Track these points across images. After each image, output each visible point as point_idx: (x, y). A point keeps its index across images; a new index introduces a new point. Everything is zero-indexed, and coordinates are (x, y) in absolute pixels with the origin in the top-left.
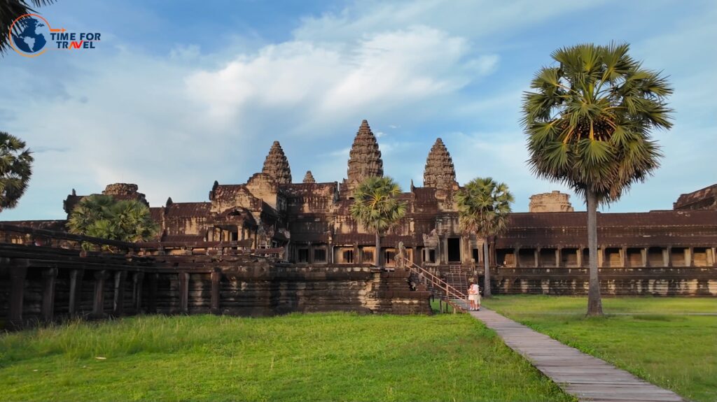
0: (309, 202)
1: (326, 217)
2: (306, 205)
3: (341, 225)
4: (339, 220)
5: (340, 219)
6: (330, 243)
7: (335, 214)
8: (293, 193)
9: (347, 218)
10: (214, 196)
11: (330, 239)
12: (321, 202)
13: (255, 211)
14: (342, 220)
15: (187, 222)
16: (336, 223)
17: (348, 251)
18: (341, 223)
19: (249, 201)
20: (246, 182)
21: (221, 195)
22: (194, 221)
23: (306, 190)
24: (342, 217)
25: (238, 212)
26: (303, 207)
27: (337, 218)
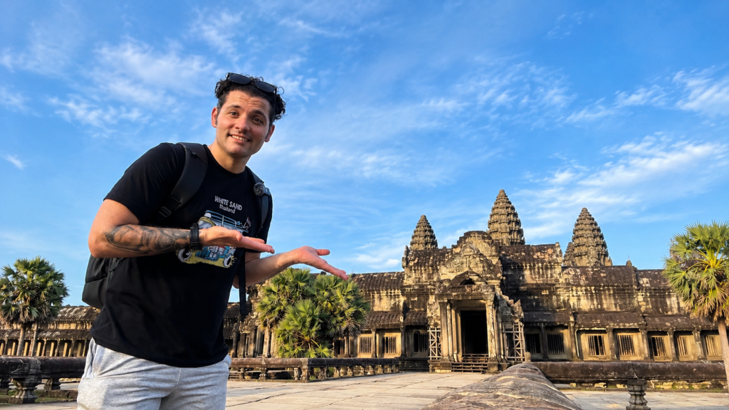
0: (530, 269)
1: (557, 288)
2: (527, 273)
3: (579, 299)
4: (574, 293)
5: (577, 291)
6: (572, 325)
7: (568, 286)
8: (508, 257)
9: (586, 290)
10: (407, 263)
11: (572, 319)
12: (547, 268)
13: (492, 279)
14: (580, 293)
15: (376, 296)
16: (571, 298)
17: (596, 337)
18: (578, 296)
19: (481, 265)
20: (456, 244)
21: (416, 261)
22: (383, 293)
23: (523, 254)
24: (579, 288)
25: (471, 279)
26: (523, 276)
27: (572, 290)
